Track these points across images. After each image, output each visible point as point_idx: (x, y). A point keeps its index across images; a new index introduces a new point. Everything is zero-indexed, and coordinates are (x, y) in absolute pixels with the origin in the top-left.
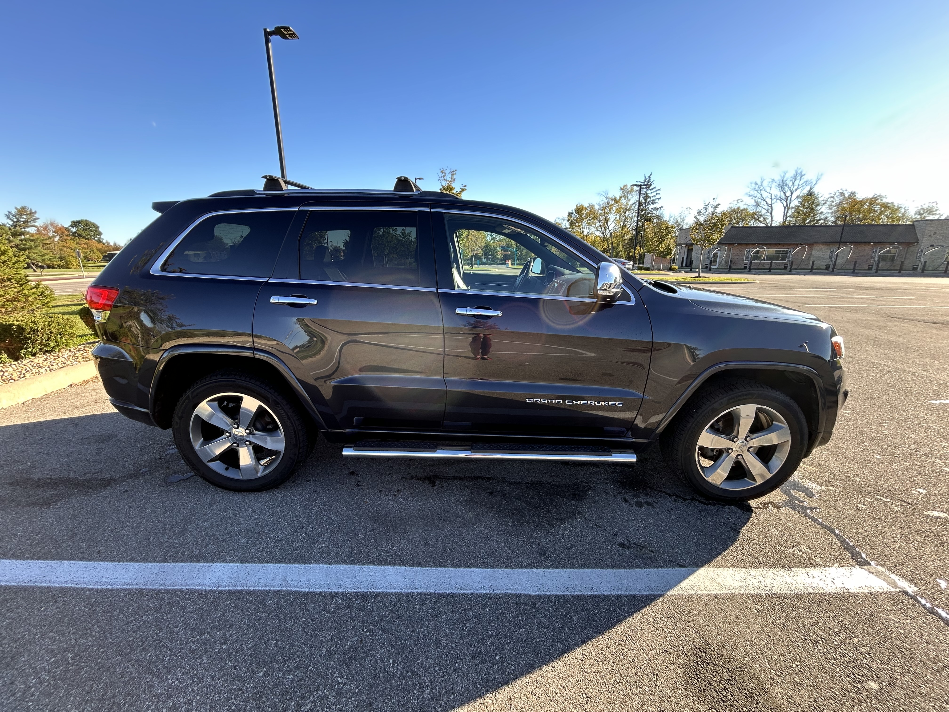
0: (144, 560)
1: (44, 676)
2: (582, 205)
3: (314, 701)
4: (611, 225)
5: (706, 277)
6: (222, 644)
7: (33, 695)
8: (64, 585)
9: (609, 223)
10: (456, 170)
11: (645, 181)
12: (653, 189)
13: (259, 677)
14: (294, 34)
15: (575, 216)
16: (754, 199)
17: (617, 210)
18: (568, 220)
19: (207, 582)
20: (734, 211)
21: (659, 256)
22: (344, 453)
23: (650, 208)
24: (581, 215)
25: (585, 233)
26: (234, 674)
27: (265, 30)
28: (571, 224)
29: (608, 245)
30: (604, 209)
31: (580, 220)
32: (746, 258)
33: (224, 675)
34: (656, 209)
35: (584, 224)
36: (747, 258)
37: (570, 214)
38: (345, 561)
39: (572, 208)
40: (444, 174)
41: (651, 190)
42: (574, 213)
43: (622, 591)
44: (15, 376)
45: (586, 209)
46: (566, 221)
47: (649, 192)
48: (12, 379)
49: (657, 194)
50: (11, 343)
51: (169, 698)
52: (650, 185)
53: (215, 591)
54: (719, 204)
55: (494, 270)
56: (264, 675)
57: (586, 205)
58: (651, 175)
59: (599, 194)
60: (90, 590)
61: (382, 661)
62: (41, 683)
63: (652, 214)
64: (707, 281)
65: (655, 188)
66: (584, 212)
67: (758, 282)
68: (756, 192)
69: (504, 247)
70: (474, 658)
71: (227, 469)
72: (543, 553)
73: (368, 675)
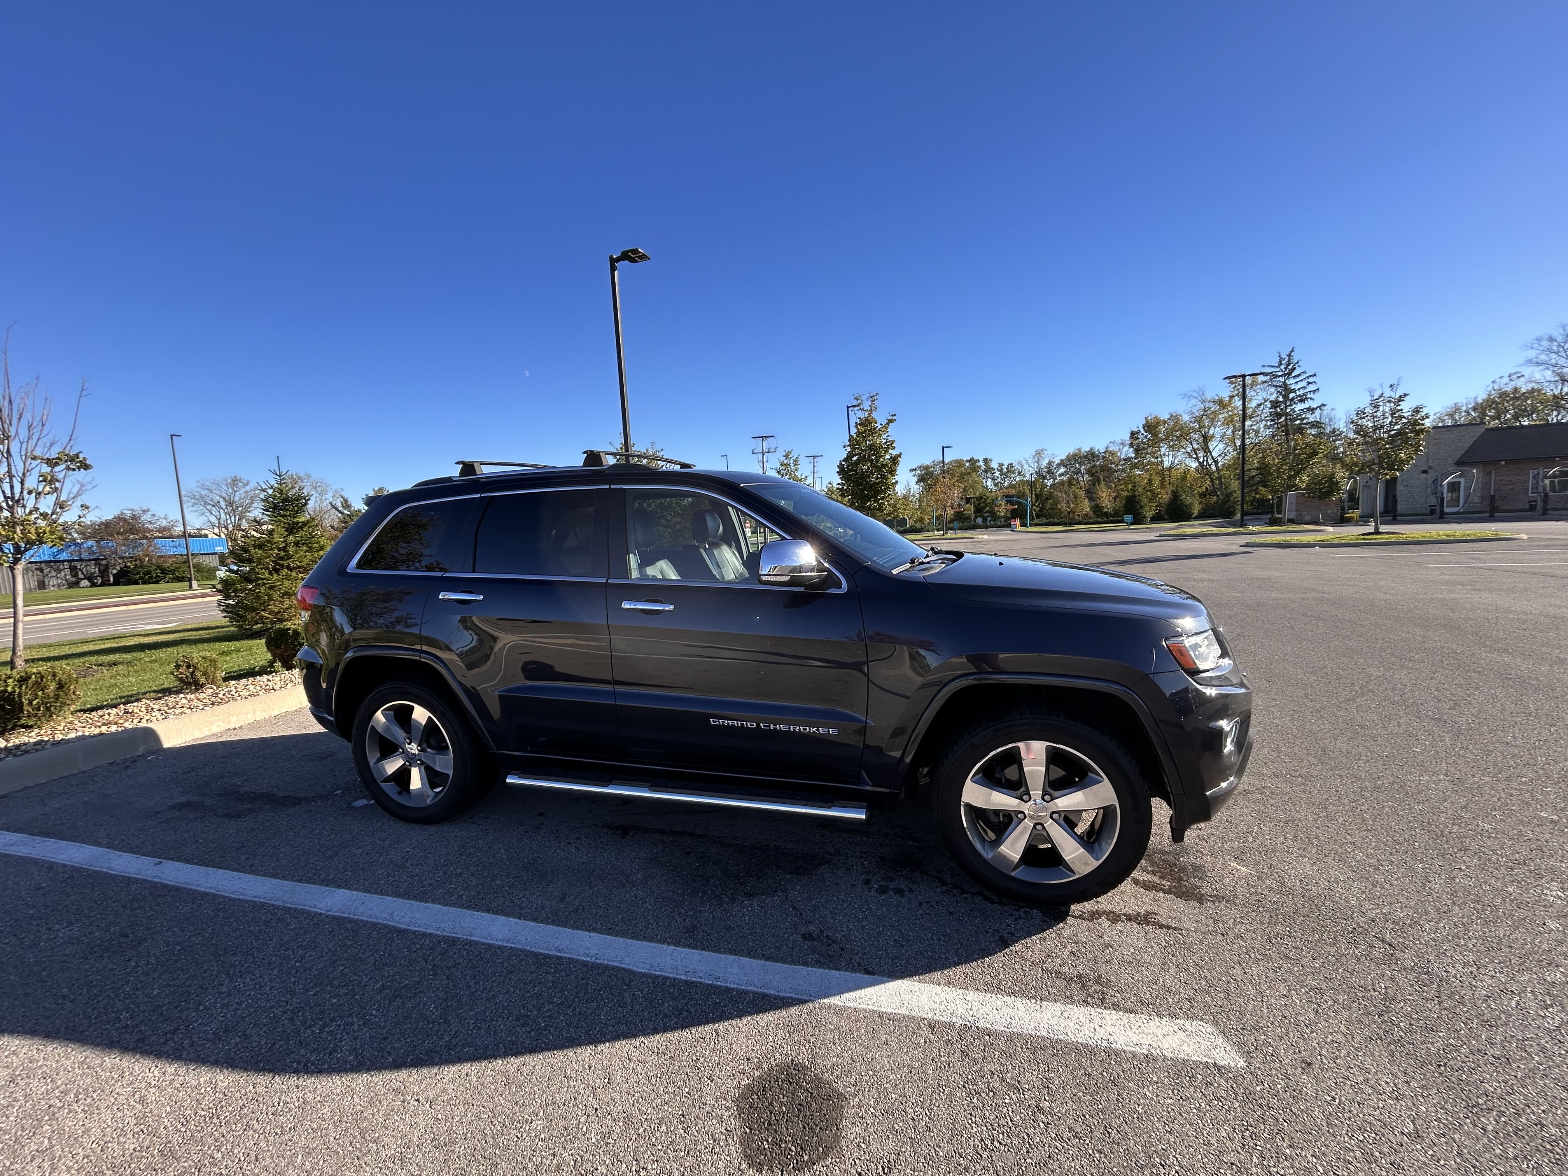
0: (284, 878)
1: (152, 960)
2: (1156, 417)
3: (340, 1025)
4: (1217, 448)
5: (1393, 533)
6: (297, 961)
7: (137, 972)
8: (208, 890)
9: (1212, 445)
10: (877, 394)
11: (1281, 364)
12: (1299, 375)
13: (308, 995)
14: (644, 255)
15: (1144, 436)
16: (1551, 368)
17: (1225, 418)
18: (1131, 445)
19: (322, 905)
20: (1503, 395)
21: (1313, 497)
22: (508, 780)
23: (1296, 410)
24: (1155, 435)
25: (1166, 464)
26: (290, 988)
27: (611, 258)
28: (1137, 451)
29: (1212, 481)
30: (1199, 420)
31: (1156, 441)
32: (1532, 489)
33: (282, 987)
34: (1311, 410)
35: (1164, 449)
36: (1535, 488)
37: (1134, 435)
38: (463, 904)
39: (1138, 424)
40: (859, 402)
41: (1295, 377)
42: (1143, 431)
43: (754, 986)
44: (277, 687)
45: (1165, 422)
46: (1126, 448)
47: (1291, 381)
48: (273, 689)
49: (1309, 383)
50: (286, 650)
51: (228, 997)
52: (1293, 369)
53: (324, 914)
54: (1405, 395)
55: (981, 536)
56: (314, 995)
57: (1165, 416)
58: (1292, 351)
59: (1187, 396)
60: (224, 897)
61: (425, 1004)
62: (147, 964)
63: (1303, 419)
64: (1393, 540)
65: (1304, 372)
66: (1162, 429)
67: (1525, 537)
68: (1554, 356)
69: (1012, 496)
70: (518, 1019)
71: (400, 793)
72: (691, 930)
73: (402, 1013)
